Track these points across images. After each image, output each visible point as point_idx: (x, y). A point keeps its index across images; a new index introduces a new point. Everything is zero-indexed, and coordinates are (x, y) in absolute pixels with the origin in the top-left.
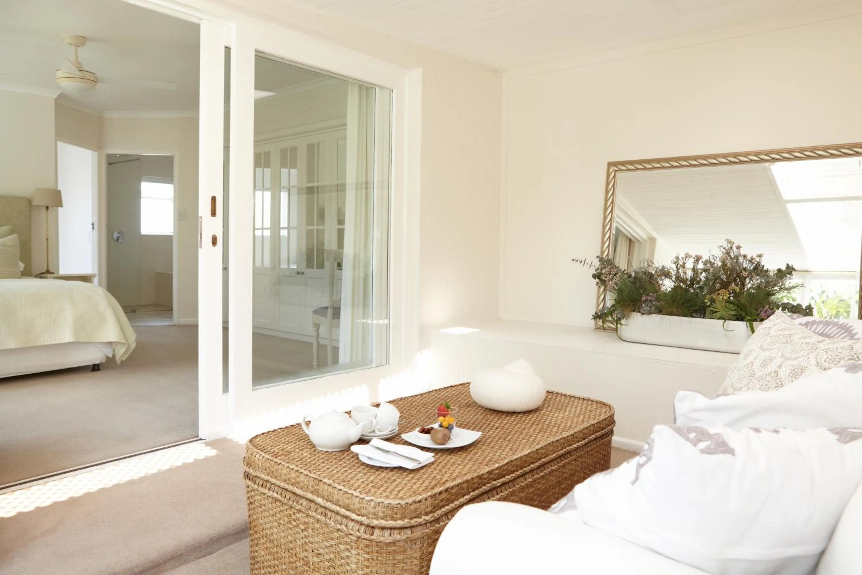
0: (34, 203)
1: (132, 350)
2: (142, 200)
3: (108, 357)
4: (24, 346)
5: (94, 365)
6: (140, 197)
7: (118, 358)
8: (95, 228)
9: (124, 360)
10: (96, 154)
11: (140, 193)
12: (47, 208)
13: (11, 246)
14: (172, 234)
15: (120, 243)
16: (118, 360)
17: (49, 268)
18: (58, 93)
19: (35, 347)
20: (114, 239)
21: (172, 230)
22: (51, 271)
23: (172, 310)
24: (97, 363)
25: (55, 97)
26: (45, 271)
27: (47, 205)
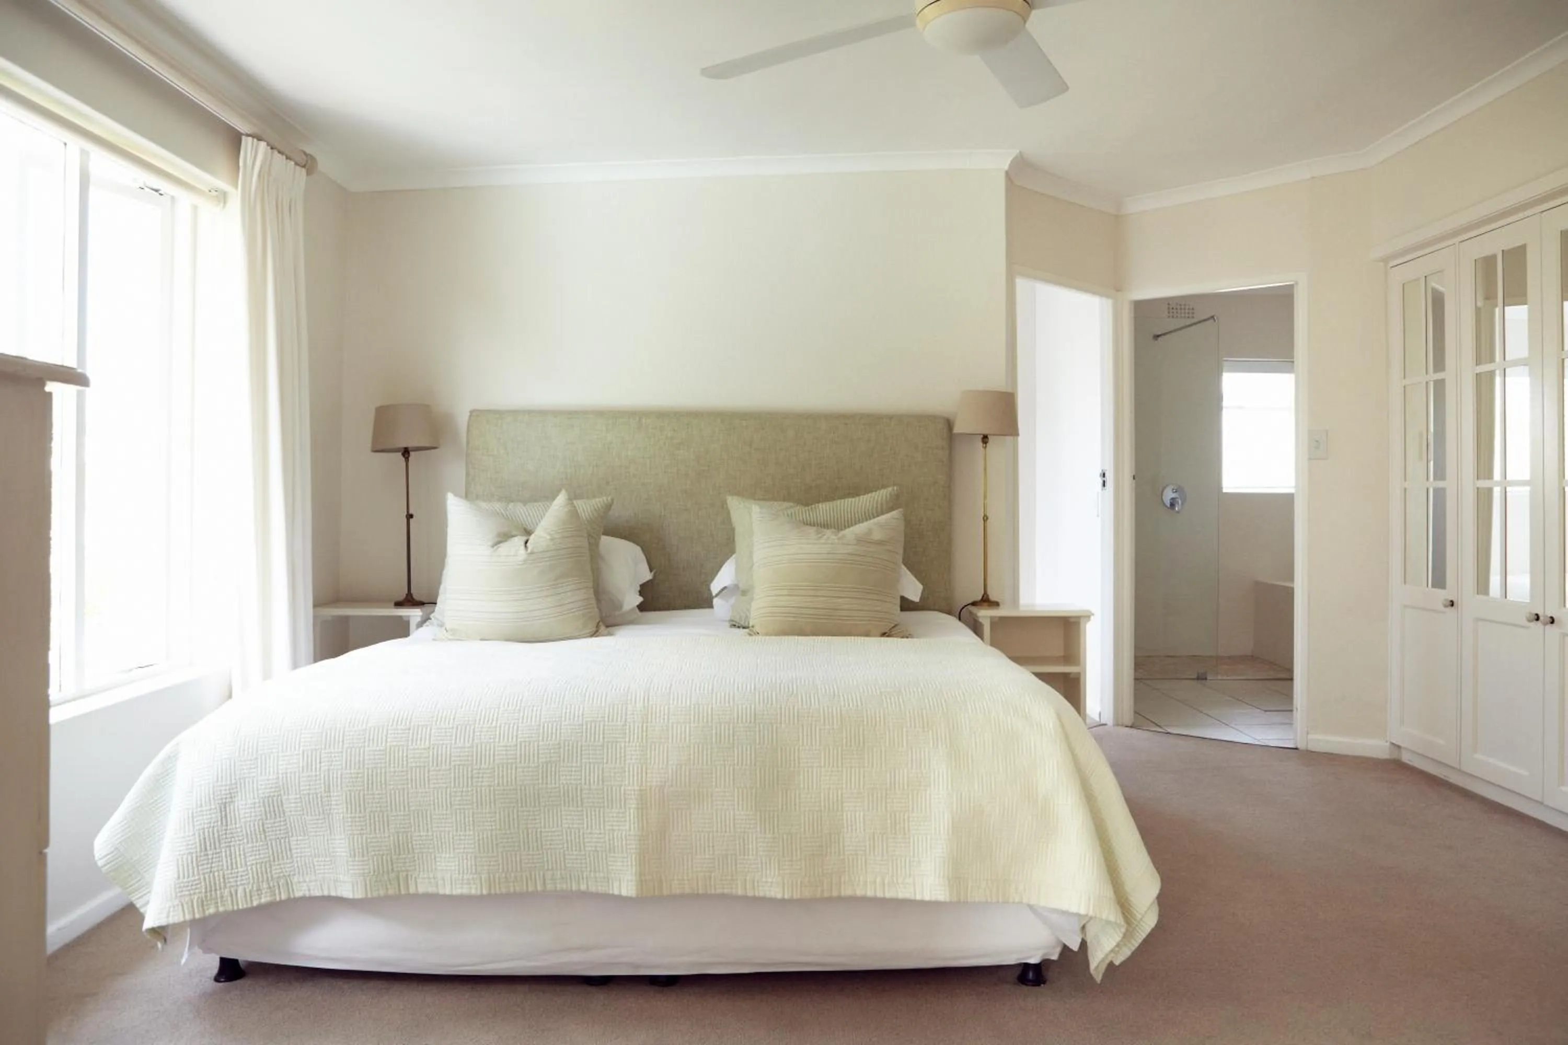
0: (957, 430)
1: (1144, 936)
2: (1225, 412)
3: (1065, 949)
4: (807, 894)
5: (1026, 967)
6: (1219, 408)
7: (1097, 960)
8: (1107, 484)
9: (1117, 963)
10: (1108, 303)
11: (1219, 398)
12: (985, 439)
13: (880, 543)
14: (1292, 491)
15: (1178, 512)
16: (1097, 967)
17: (989, 592)
18: (1011, 159)
19: (841, 899)
20: (1164, 505)
21: (1292, 483)
22: (993, 597)
23: (1292, 679)
24: (1033, 961)
25: (1006, 167)
26: (980, 598)
27: (985, 432)
